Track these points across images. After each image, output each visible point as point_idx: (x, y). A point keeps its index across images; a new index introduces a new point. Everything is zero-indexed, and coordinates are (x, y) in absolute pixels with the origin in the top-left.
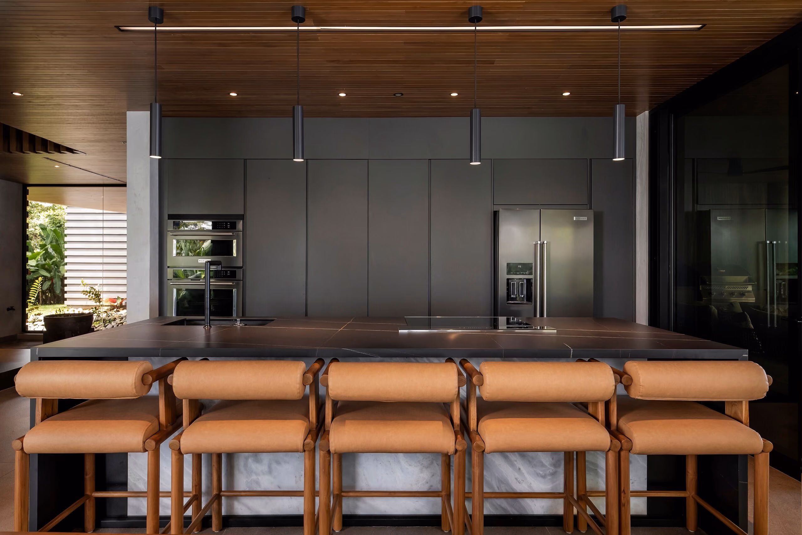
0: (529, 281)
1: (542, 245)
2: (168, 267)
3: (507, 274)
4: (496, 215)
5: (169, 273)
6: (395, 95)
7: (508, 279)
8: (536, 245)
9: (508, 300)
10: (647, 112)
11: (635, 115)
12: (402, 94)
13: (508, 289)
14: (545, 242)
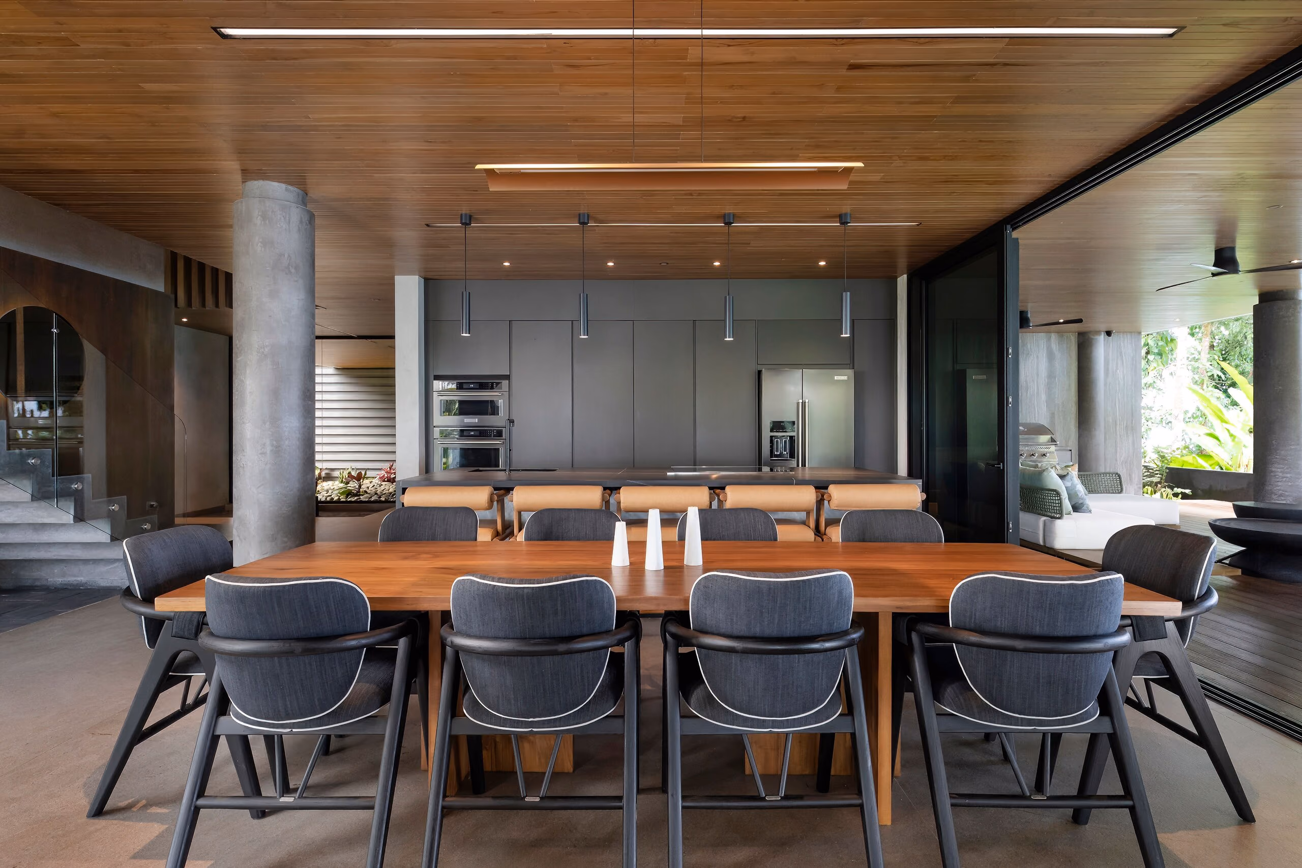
0: (791, 437)
1: (804, 404)
2: (434, 427)
3: (771, 432)
4: (760, 372)
5: (436, 433)
6: (660, 264)
7: (771, 437)
8: (798, 403)
9: (771, 457)
10: (905, 276)
11: (896, 278)
12: (667, 264)
13: (772, 447)
14: (807, 401)
